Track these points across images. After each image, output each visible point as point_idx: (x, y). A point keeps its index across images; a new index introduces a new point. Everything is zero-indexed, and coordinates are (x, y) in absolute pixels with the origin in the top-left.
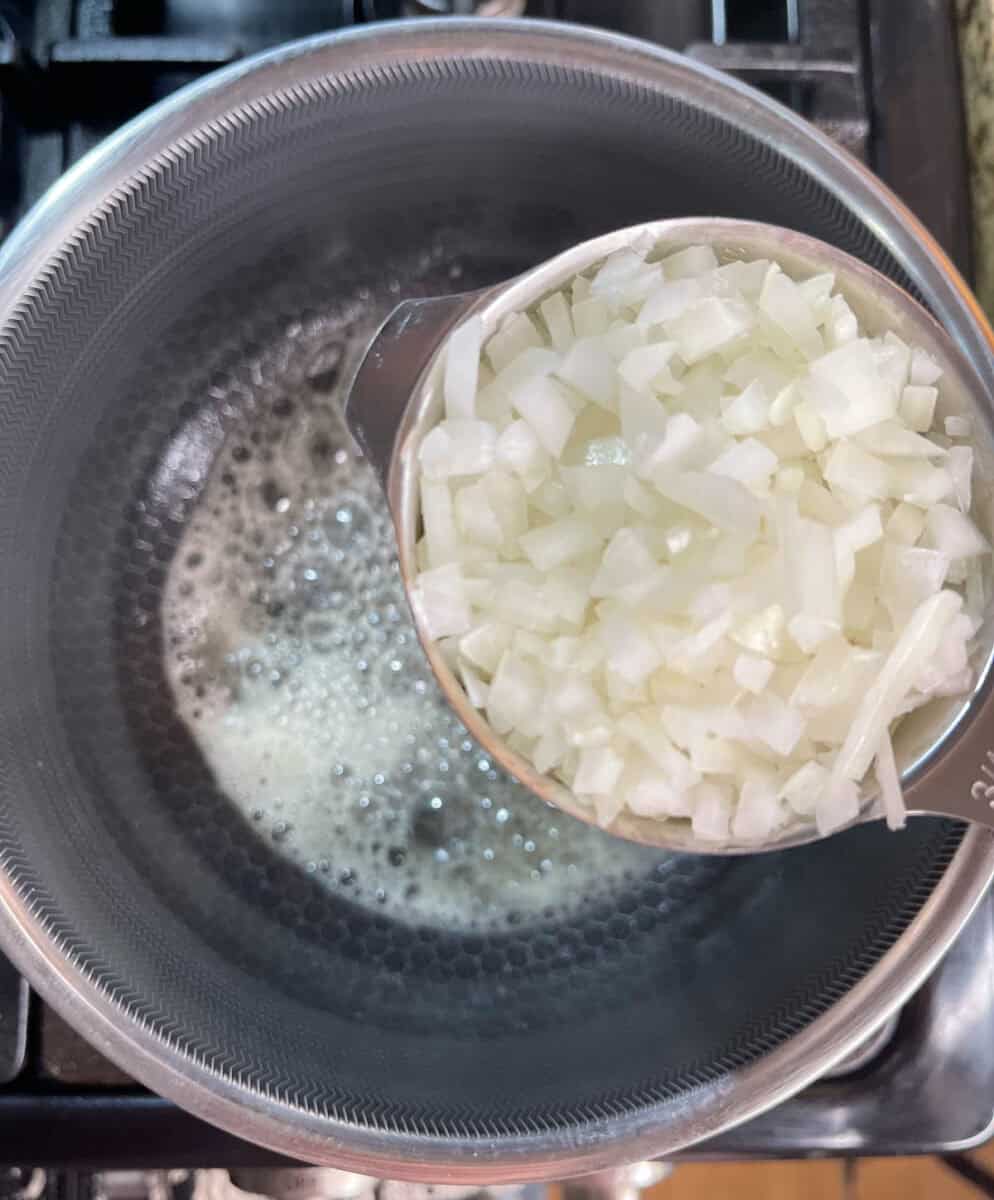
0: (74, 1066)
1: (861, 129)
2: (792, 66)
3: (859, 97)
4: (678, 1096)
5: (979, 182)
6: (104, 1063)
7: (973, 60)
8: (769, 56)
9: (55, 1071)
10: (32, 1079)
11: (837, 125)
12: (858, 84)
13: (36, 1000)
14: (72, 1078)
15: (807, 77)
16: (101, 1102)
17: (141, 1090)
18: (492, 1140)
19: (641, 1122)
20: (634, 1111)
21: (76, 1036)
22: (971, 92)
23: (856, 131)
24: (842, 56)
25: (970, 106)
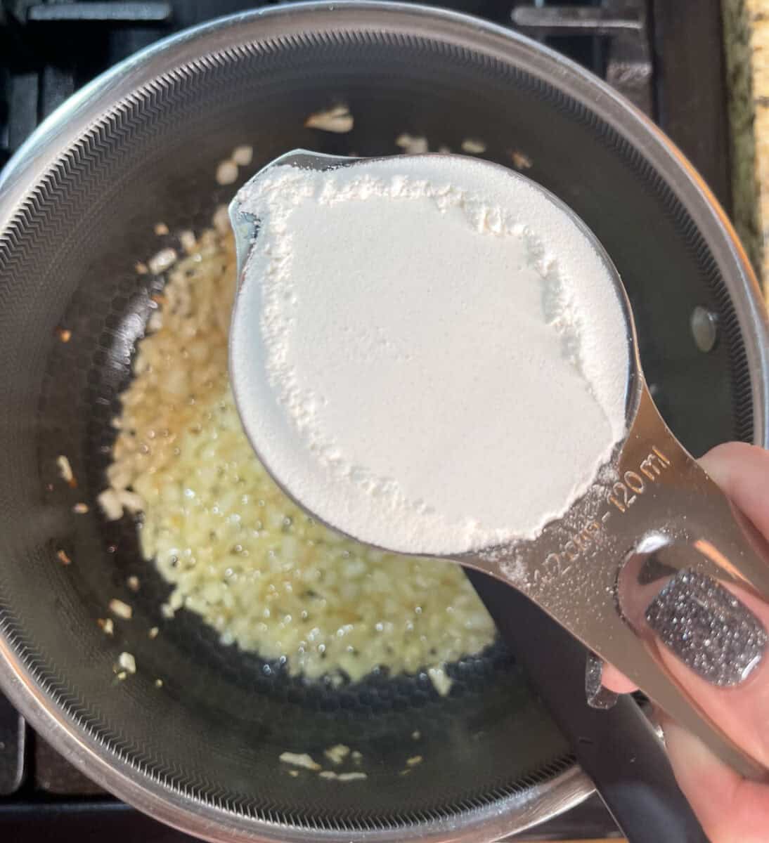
0: (60, 781)
1: (645, 69)
2: (592, 24)
3: (644, 47)
4: (500, 801)
5: (734, 109)
6: (83, 778)
7: (731, 15)
8: (575, 16)
9: (46, 785)
10: (30, 791)
11: (628, 67)
12: (643, 36)
13: (31, 732)
14: (60, 790)
15: (604, 32)
16: (81, 807)
17: (110, 798)
18: (364, 833)
19: (472, 820)
20: (467, 811)
21: (62, 759)
22: (729, 39)
23: (642, 71)
24: (630, 15)
25: (728, 50)
